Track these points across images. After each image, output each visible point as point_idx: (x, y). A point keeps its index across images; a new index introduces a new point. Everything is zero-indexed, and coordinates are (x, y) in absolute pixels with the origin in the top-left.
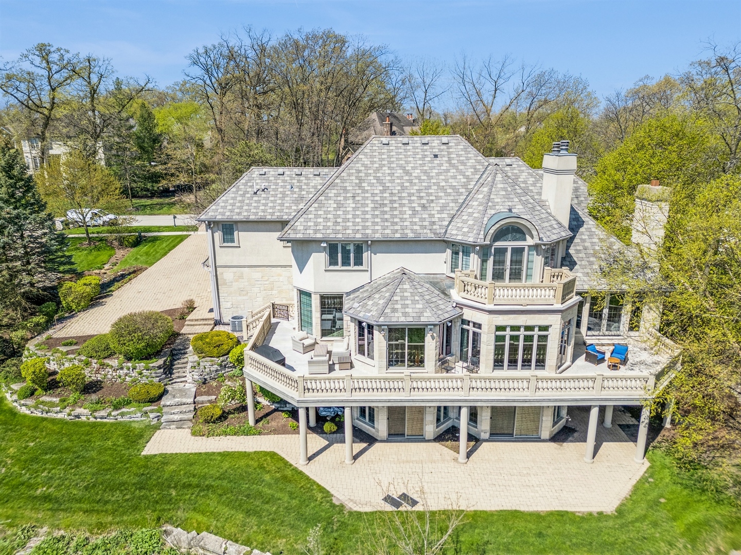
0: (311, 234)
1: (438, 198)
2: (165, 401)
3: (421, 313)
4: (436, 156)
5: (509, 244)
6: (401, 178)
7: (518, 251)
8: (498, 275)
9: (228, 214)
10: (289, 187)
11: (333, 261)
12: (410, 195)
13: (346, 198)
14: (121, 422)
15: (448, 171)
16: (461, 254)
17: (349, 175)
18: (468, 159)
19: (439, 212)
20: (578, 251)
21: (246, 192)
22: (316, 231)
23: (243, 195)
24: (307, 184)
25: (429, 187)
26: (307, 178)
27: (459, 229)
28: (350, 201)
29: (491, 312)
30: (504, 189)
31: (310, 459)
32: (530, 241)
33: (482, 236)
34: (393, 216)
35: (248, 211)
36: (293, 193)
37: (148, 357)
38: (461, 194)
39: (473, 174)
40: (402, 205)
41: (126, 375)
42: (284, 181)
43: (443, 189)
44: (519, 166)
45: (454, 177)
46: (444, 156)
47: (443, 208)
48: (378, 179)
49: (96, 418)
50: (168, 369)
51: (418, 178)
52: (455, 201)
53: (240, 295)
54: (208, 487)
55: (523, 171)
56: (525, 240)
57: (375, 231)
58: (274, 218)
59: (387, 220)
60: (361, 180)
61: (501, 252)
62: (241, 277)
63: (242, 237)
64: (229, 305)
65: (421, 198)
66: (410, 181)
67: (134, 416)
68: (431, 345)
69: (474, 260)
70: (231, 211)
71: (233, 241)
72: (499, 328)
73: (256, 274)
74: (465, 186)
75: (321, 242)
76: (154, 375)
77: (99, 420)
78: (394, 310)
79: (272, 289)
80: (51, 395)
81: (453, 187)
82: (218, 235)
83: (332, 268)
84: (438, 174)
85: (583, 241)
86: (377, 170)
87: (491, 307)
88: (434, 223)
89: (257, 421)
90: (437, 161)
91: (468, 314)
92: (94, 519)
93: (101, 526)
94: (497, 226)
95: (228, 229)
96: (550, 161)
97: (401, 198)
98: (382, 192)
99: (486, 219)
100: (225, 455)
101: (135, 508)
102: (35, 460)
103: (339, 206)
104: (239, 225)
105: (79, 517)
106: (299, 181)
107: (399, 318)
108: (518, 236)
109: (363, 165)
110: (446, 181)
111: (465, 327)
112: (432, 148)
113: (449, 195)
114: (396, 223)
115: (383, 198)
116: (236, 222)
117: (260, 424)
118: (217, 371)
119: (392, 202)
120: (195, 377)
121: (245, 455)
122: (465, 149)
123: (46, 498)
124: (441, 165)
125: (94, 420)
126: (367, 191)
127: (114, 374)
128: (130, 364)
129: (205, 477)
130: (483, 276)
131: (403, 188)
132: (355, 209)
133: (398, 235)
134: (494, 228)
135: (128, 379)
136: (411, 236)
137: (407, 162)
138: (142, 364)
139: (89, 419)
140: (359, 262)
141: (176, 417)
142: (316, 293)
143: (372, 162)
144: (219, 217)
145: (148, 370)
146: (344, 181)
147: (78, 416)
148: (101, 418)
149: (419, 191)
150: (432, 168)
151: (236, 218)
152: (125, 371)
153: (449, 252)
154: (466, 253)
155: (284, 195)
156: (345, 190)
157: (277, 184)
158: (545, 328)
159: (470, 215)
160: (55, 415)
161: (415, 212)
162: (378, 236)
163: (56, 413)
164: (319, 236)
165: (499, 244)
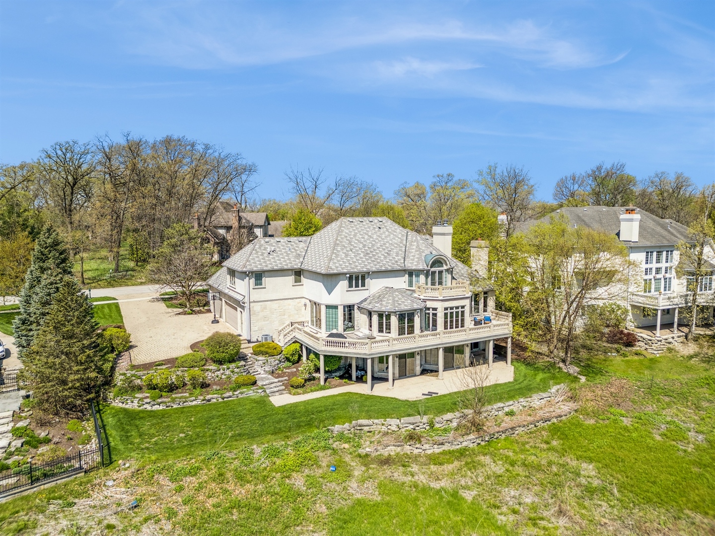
0: (340, 270)
1: (392, 249)
2: (260, 384)
3: (412, 304)
4: (380, 228)
5: (437, 269)
6: (369, 239)
7: (440, 272)
8: (433, 284)
9: (259, 266)
10: (288, 249)
11: (350, 286)
12: (378, 248)
13: (347, 251)
14: (241, 398)
15: (389, 235)
16: (414, 276)
17: (342, 239)
18: (396, 229)
19: (396, 256)
21: (263, 253)
22: (343, 268)
23: (262, 255)
24: (298, 247)
25: (385, 244)
26: (296, 243)
27: (411, 263)
28: (351, 252)
29: (442, 300)
30: (424, 243)
32: (445, 267)
33: (425, 266)
34: (376, 259)
35: (271, 264)
36: (292, 252)
37: (233, 361)
38: (402, 246)
39: (402, 237)
40: (377, 253)
41: (222, 374)
42: (283, 246)
43: (392, 244)
45: (394, 239)
46: (383, 228)
47: (397, 254)
48: (357, 240)
49: (223, 399)
51: (377, 239)
52: (401, 250)
53: (264, 321)
56: (443, 267)
57: (372, 267)
58: (289, 267)
59: (374, 261)
60: (350, 241)
61: (433, 273)
62: (265, 308)
63: (267, 281)
64: (256, 329)
65: (384, 249)
66: (374, 241)
68: (417, 320)
69: (422, 278)
70: (261, 265)
71: (261, 284)
72: (446, 309)
73: (275, 305)
74: (401, 243)
75: (346, 274)
76: (242, 371)
77: (225, 399)
79: (284, 315)
80: (176, 393)
81: (396, 244)
82: (253, 281)
83: (350, 289)
84: (386, 237)
86: (355, 236)
87: (441, 298)
88: (397, 262)
89: (325, 383)
90: (382, 231)
91: (429, 304)
92: (280, 436)
93: (287, 437)
94: (433, 260)
95: (258, 276)
96: (435, 229)
97: (374, 250)
98: (364, 247)
99: (423, 257)
101: (299, 426)
102: (206, 424)
103: (347, 254)
104: (266, 273)
105: (270, 437)
106: (292, 245)
107: (402, 308)
108: (440, 265)
109: (346, 233)
110: (391, 240)
111: (427, 311)
112: (376, 223)
113: (397, 247)
114: (379, 263)
115: (366, 250)
116: (264, 271)
117: (328, 384)
118: (278, 364)
119: (371, 252)
120: (266, 369)
122: (392, 224)
124: (384, 232)
125: (222, 400)
126: (356, 247)
127: (213, 375)
128: (224, 367)
129: (325, 407)
130: (427, 284)
131: (373, 245)
132: (355, 256)
133: (383, 268)
134: (432, 261)
135: (223, 377)
136: (390, 268)
137: (368, 231)
138: (233, 365)
139: (218, 400)
140: (363, 285)
141: (275, 389)
142: (341, 305)
143: (350, 232)
144: (255, 269)
145: (238, 368)
146: (341, 242)
147: (209, 400)
148: (227, 398)
149: (381, 246)
150: (381, 234)
151: (265, 268)
152: (222, 371)
153: (407, 276)
154: (417, 276)
155: (288, 254)
156: (345, 247)
157: (279, 248)
158: (463, 307)
159: (414, 256)
160: (190, 403)
161: (385, 257)
162: (374, 269)
163: (192, 401)
164: (345, 271)
165: (433, 269)
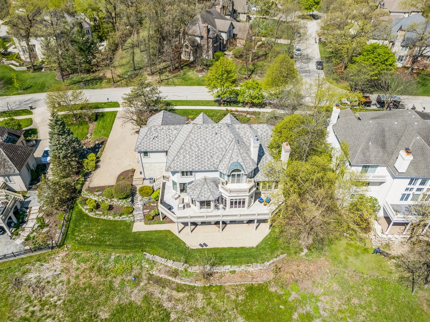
0: (175, 169)
1: (216, 153)
2: (134, 213)
3: (209, 197)
4: (216, 134)
5: (236, 173)
6: (204, 144)
7: (239, 175)
8: (233, 180)
9: (145, 148)
10: (165, 135)
11: (183, 175)
12: (207, 152)
13: (186, 154)
15: (220, 140)
16: (222, 174)
17: (187, 143)
18: (227, 135)
19: (216, 159)
20: (261, 166)
21: (150, 138)
22: (177, 168)
23: (149, 140)
24: (172, 134)
25: (213, 148)
26: (172, 131)
27: (222, 167)
28: (188, 155)
29: (229, 196)
30: (237, 152)
31: (179, 232)
33: (228, 172)
34: (202, 161)
35: (152, 147)
36: (167, 138)
37: (126, 198)
38: (224, 151)
39: (228, 142)
40: (205, 156)
41: (120, 204)
42: (164, 132)
43: (218, 149)
44: (247, 128)
45: (222, 143)
46: (219, 133)
47: (218, 157)
48: (196, 144)
50: (132, 201)
51: (210, 144)
52: (221, 154)
53: (151, 171)
54: (153, 242)
55: (247, 131)
56: (241, 172)
57: (196, 167)
58: (162, 149)
59: (199, 163)
60: (191, 146)
61: (234, 175)
62: (151, 166)
63: (151, 155)
64: (147, 174)
65: (211, 153)
66: (207, 145)
67: (126, 218)
68: (212, 204)
69: (226, 177)
70: (146, 147)
71: (147, 156)
72: (232, 199)
74: (225, 148)
75: (179, 172)
76: (129, 204)
78: (202, 196)
79: (162, 169)
80: (98, 211)
81: (221, 148)
82: (142, 155)
83: (183, 177)
84: (217, 142)
85: (263, 161)
86: (196, 141)
88: (214, 164)
89: (163, 219)
90: (217, 136)
91: (223, 195)
92: (125, 251)
93: (128, 253)
95: (146, 153)
97: (204, 153)
98: (198, 150)
99: (230, 165)
100: (156, 231)
101: (135, 248)
102: (102, 233)
103: (184, 157)
104: (149, 152)
105: (121, 250)
106: (169, 132)
107: (203, 199)
108: (238, 171)
109: (192, 138)
110: (219, 145)
111: (223, 198)
112: (215, 129)
113: (220, 151)
114: (202, 164)
115: (199, 153)
117: (164, 220)
118: (148, 201)
119: (201, 155)
120: (141, 203)
121: (161, 231)
122: (226, 130)
123: (111, 245)
124: (218, 138)
126: (193, 150)
127: (116, 203)
128: (121, 201)
129: (151, 239)
130: (229, 181)
131: (205, 149)
132: (189, 158)
133: (203, 169)
134: (232, 170)
136: (207, 169)
137: (207, 137)
138: (125, 201)
139: (113, 219)
140: (191, 175)
141: (139, 218)
142: (178, 183)
143: (195, 137)
145: (127, 202)
146: (185, 146)
147: (109, 218)
148: (117, 219)
149: (210, 150)
150: (215, 139)
151: (148, 150)
155: (164, 139)
156: (186, 150)
157: (161, 134)
159: (225, 162)
161: (209, 159)
162: (197, 169)
163: (103, 217)
164: (178, 170)
165: (233, 173)
